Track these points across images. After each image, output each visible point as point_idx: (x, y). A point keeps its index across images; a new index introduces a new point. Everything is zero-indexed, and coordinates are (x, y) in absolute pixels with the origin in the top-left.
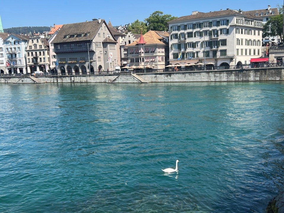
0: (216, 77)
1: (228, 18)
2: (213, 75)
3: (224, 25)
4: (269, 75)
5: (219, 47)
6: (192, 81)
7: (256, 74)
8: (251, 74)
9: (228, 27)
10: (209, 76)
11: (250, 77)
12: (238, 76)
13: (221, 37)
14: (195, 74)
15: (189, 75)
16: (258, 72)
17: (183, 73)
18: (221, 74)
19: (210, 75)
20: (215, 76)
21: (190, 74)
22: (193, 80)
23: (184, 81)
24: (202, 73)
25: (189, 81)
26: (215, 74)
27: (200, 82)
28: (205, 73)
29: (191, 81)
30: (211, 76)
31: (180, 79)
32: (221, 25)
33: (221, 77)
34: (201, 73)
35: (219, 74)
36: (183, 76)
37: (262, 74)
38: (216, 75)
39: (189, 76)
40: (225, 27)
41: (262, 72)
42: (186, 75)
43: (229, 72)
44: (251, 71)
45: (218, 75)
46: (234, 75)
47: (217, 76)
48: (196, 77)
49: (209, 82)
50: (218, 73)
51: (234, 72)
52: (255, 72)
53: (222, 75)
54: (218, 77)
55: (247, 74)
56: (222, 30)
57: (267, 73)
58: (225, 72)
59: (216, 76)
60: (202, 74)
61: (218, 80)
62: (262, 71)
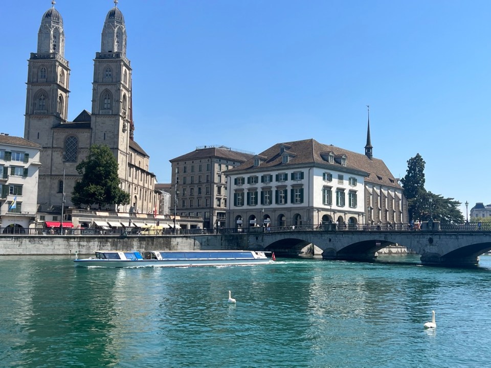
0: (81, 247)
1: (27, 151)
2: (76, 243)
3: (18, 160)
4: (157, 246)
5: (7, 195)
6: (35, 253)
7: (141, 244)
8: (134, 243)
9: (26, 166)
10: (70, 246)
11: (133, 247)
12: (117, 246)
13: (13, 180)
14: (42, 239)
15: (30, 241)
16: (143, 241)
17: (17, 238)
18: (90, 241)
19: (71, 243)
20: (79, 245)
21: (32, 239)
22: (37, 251)
23: (18, 253)
24: (57, 239)
25: (28, 254)
26: (80, 241)
27: (51, 255)
28: (62, 239)
29: (32, 253)
30: (72, 246)
31: (8, 249)
32: (14, 159)
33: (90, 247)
34: (55, 239)
35: (87, 242)
36: (15, 243)
37: (148, 244)
38: (82, 243)
39: (30, 243)
40: (20, 163)
41: (148, 241)
42: (22, 242)
43: (103, 240)
44: (135, 239)
45: (85, 243)
46: (111, 245)
47: (84, 246)
48: (44, 245)
49: (68, 255)
50: (85, 240)
51: (110, 240)
52: (140, 241)
53: (91, 244)
54: (85, 248)
55: (129, 243)
56: (15, 168)
57: (155, 243)
58: (97, 239)
59: (82, 245)
60: (55, 242)
61: (84, 251)
62: (149, 239)
